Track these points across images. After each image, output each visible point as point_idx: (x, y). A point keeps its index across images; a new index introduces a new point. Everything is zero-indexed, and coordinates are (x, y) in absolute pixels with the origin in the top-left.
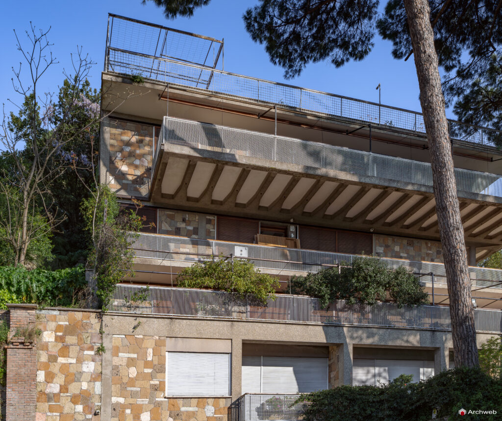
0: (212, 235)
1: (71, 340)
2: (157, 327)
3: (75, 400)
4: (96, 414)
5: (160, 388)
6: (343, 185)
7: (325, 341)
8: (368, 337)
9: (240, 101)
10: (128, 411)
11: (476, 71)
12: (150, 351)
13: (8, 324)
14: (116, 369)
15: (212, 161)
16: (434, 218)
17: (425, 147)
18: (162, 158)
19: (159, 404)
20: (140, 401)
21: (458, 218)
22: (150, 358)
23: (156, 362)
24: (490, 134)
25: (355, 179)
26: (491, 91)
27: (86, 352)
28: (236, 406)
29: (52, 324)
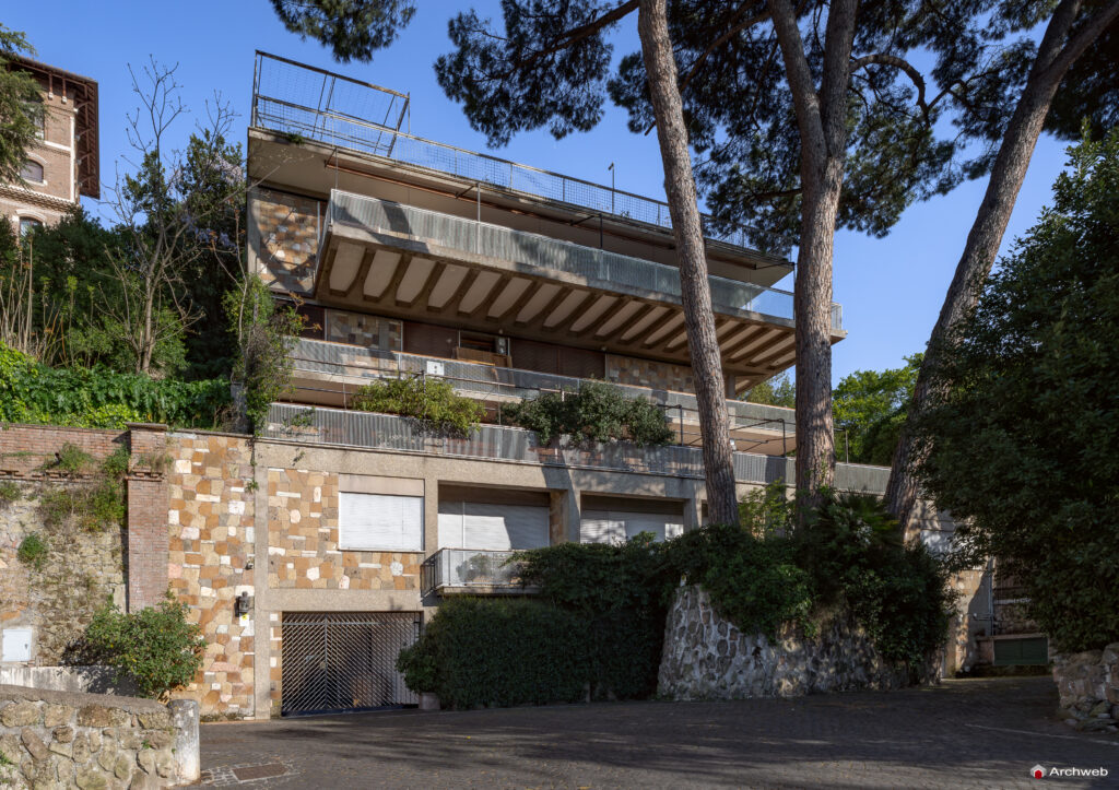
0: (397, 345)
1: (212, 472)
2: (326, 460)
3: (220, 549)
4: (248, 568)
5: (332, 537)
6: (567, 289)
7: (545, 486)
8: (599, 483)
9: (432, 175)
10: (290, 566)
11: (735, 154)
12: (318, 490)
13: (128, 447)
14: (273, 511)
15: (396, 250)
16: (683, 337)
17: (672, 247)
18: (330, 244)
19: (331, 559)
20: (305, 553)
21: (713, 337)
22: (318, 499)
23: (325, 505)
24: (752, 234)
25: (583, 282)
26: (754, 180)
27: (233, 489)
28: (431, 564)
29: (187, 450)
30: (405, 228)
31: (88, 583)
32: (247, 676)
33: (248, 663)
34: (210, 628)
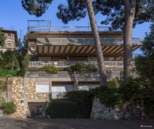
0: (50, 60)
1: (18, 82)
2: (34, 79)
3: (19, 93)
5: (35, 91)
6: (78, 46)
7: (71, 81)
10: (29, 96)
12: (33, 84)
13: (7, 80)
14: (26, 88)
15: (48, 46)
17: (101, 34)
18: (37, 47)
19: (35, 94)
20: (31, 94)
22: (33, 85)
25: (80, 44)
28: (50, 95)
29: (15, 80)
30: (49, 42)
31: (3, 99)
32: (23, 111)
33: (23, 110)
34: (18, 105)
